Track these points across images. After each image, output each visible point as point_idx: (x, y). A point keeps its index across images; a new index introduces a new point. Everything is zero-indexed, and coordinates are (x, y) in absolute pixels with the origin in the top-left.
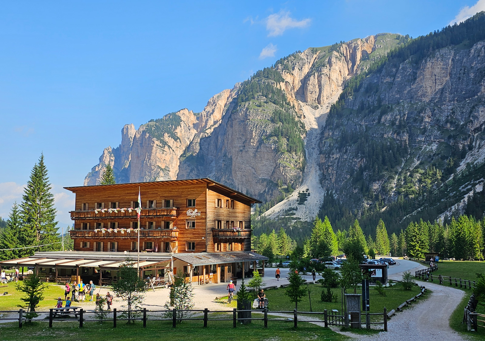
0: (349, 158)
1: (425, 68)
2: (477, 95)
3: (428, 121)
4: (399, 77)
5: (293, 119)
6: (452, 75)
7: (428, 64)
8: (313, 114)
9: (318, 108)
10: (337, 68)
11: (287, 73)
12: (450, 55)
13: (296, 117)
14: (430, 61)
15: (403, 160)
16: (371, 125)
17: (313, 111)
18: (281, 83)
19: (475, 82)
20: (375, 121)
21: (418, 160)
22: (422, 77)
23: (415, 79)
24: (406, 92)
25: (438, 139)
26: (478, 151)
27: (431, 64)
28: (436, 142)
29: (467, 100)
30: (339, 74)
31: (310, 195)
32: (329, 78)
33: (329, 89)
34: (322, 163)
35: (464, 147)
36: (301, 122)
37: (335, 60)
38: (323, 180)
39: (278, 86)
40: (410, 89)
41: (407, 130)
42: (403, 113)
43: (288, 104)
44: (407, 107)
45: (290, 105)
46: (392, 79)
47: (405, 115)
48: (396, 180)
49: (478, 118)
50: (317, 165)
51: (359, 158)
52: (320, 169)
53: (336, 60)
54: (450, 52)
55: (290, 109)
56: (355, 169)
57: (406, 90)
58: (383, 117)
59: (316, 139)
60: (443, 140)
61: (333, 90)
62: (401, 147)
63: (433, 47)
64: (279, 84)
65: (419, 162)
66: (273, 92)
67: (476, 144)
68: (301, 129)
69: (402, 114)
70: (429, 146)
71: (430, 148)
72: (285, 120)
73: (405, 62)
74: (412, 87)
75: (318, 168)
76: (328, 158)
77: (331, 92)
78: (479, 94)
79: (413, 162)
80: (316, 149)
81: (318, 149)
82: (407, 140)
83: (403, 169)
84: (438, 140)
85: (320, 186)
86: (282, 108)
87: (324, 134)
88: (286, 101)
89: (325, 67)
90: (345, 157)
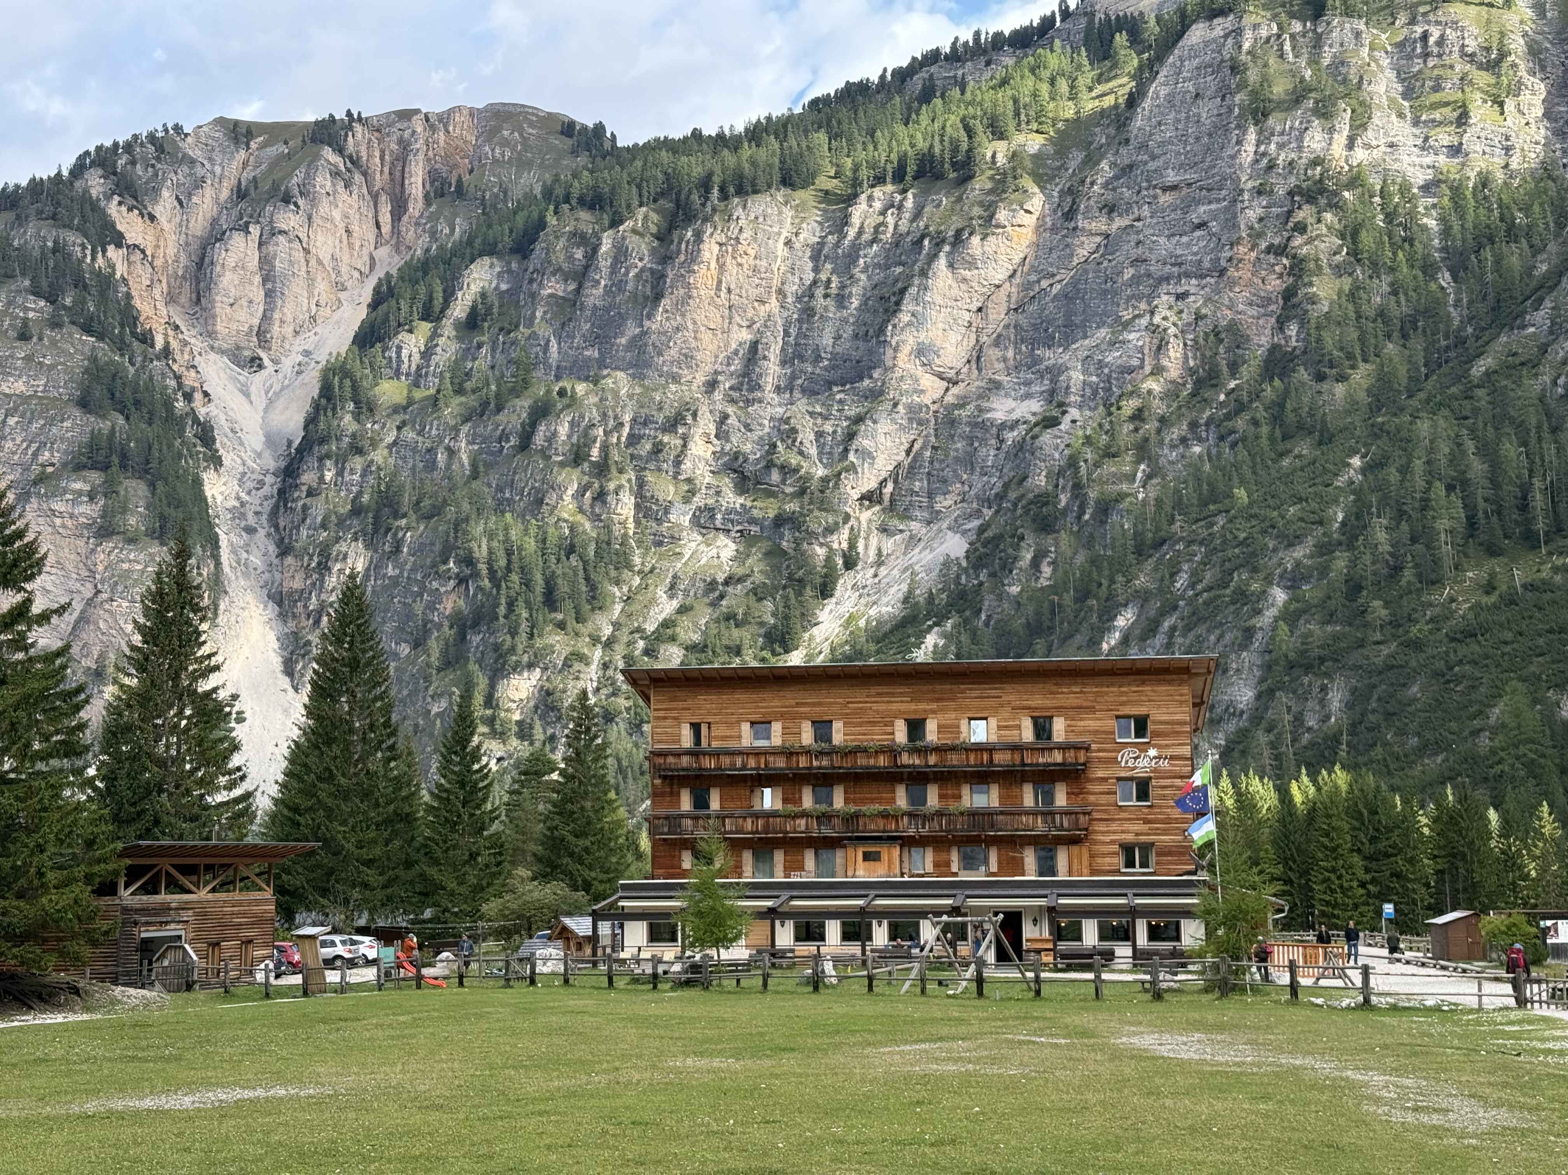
0: (409, 578)
1: (693, 261)
2: (871, 377)
3: (701, 453)
4: (598, 282)
5: (168, 405)
6: (785, 296)
7: (705, 246)
8: (241, 391)
9: (261, 367)
10: (337, 214)
11: (130, 210)
12: (781, 222)
13: (179, 395)
14: (712, 234)
15: (618, 594)
16: (492, 454)
17: (241, 378)
18: (111, 250)
19: (864, 329)
20: (508, 441)
21: (671, 597)
22: (682, 291)
23: (658, 297)
24: (623, 341)
25: (739, 523)
26: (876, 576)
27: (716, 248)
28: (733, 534)
29: (835, 389)
30: (345, 242)
31: (244, 720)
32: (307, 251)
33: (306, 294)
34: (291, 593)
35: (829, 559)
36: (196, 421)
37: (329, 184)
38: (297, 662)
39: (100, 261)
40: (638, 330)
41: (629, 481)
42: (616, 417)
43: (146, 339)
44: (630, 396)
45: (152, 346)
46: (572, 287)
47: (622, 424)
48: (594, 667)
49: (873, 458)
50: (269, 596)
51: (449, 578)
52: (283, 616)
53: (334, 185)
54: (780, 213)
55: (152, 361)
56: (432, 621)
57: (622, 334)
58: (543, 428)
59: (261, 493)
60: (758, 529)
61: (323, 303)
62: (609, 543)
63: (722, 189)
64: (104, 251)
65: (675, 604)
66: (79, 283)
67: (866, 547)
68: (199, 448)
69: (611, 423)
70: (708, 545)
71: (714, 552)
72: (137, 403)
73: (621, 228)
74: (647, 323)
75: (272, 610)
76: (321, 574)
77: (313, 307)
78: (876, 375)
79: (653, 601)
80: (262, 532)
81: (268, 535)
82: (631, 520)
83: (617, 625)
84: (739, 528)
85: (285, 682)
86: (122, 355)
87: (298, 476)
88: (135, 325)
89: (292, 207)
90: (391, 571)
